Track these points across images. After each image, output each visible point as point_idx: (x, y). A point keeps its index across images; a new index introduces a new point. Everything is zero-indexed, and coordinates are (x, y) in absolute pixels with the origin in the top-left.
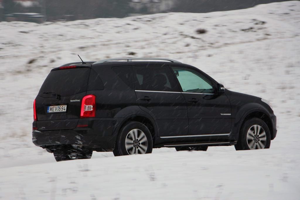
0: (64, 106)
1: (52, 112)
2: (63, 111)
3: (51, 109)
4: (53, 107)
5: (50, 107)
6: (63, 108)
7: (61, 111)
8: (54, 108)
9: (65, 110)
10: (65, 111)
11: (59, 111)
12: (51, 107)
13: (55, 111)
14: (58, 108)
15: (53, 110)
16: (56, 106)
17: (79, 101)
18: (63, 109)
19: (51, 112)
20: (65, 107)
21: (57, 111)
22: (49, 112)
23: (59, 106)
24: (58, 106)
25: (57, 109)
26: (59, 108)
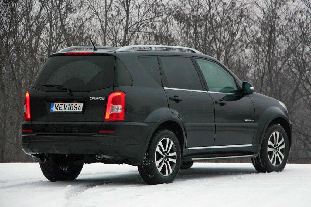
0: (78, 105)
1: (58, 110)
2: (78, 110)
3: (56, 107)
4: (59, 104)
5: (55, 104)
6: (79, 107)
7: (73, 110)
8: (61, 106)
9: (80, 109)
10: (81, 110)
11: (70, 110)
12: (57, 104)
13: (63, 110)
14: (68, 106)
15: (61, 109)
16: (66, 104)
17: (104, 99)
18: (76, 108)
19: (56, 110)
21: (67, 110)
22: (54, 110)
23: (71, 104)
24: (68, 104)
25: (67, 108)
26: (70, 107)
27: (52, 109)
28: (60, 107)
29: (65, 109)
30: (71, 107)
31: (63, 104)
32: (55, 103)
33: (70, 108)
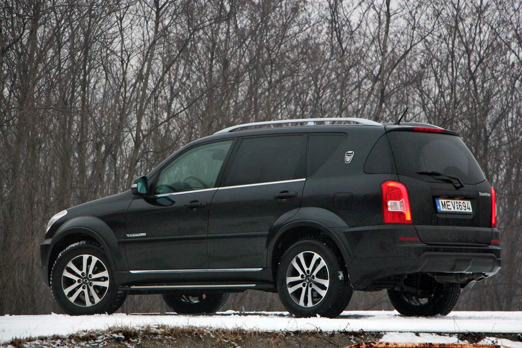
0: (466, 202)
1: (447, 210)
2: (468, 211)
3: (444, 205)
4: (446, 201)
5: (440, 201)
7: (463, 210)
8: (448, 203)
9: (469, 209)
10: (471, 211)
11: (459, 210)
12: (443, 201)
13: (453, 210)
14: (456, 204)
15: (449, 207)
16: (453, 201)
17: (489, 195)
18: (465, 207)
19: (445, 210)
20: (468, 204)
21: (456, 210)
22: (442, 210)
23: (458, 201)
24: (455, 201)
25: (456, 207)
26: (458, 205)
27: (438, 207)
28: (447, 205)
29: (454, 208)
30: (460, 205)
31: (450, 201)
32: (441, 199)
33: (458, 207)
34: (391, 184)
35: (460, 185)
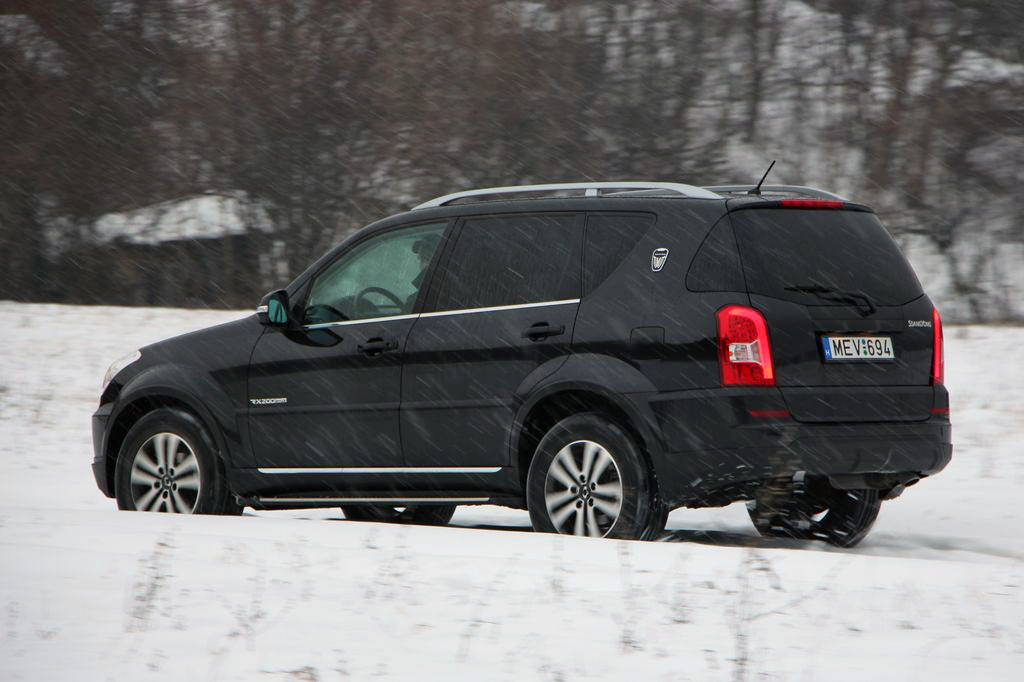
0: (882, 340)
1: (845, 356)
2: (885, 356)
3: (838, 348)
4: (842, 339)
5: (831, 339)
6: (881, 348)
7: (876, 356)
8: (847, 344)
9: (889, 352)
10: (892, 356)
11: (869, 356)
12: (837, 339)
13: (855, 356)
14: (862, 345)
15: (848, 351)
16: (856, 339)
17: (928, 324)
19: (839, 356)
20: (887, 342)
21: (862, 356)
22: (834, 356)
23: (866, 339)
24: (861, 339)
25: (862, 350)
26: (866, 345)
27: (827, 353)
28: (845, 348)
29: (858, 352)
30: (869, 347)
31: (850, 339)
32: (832, 336)
33: (867, 349)
34: (736, 312)
35: (868, 308)
